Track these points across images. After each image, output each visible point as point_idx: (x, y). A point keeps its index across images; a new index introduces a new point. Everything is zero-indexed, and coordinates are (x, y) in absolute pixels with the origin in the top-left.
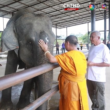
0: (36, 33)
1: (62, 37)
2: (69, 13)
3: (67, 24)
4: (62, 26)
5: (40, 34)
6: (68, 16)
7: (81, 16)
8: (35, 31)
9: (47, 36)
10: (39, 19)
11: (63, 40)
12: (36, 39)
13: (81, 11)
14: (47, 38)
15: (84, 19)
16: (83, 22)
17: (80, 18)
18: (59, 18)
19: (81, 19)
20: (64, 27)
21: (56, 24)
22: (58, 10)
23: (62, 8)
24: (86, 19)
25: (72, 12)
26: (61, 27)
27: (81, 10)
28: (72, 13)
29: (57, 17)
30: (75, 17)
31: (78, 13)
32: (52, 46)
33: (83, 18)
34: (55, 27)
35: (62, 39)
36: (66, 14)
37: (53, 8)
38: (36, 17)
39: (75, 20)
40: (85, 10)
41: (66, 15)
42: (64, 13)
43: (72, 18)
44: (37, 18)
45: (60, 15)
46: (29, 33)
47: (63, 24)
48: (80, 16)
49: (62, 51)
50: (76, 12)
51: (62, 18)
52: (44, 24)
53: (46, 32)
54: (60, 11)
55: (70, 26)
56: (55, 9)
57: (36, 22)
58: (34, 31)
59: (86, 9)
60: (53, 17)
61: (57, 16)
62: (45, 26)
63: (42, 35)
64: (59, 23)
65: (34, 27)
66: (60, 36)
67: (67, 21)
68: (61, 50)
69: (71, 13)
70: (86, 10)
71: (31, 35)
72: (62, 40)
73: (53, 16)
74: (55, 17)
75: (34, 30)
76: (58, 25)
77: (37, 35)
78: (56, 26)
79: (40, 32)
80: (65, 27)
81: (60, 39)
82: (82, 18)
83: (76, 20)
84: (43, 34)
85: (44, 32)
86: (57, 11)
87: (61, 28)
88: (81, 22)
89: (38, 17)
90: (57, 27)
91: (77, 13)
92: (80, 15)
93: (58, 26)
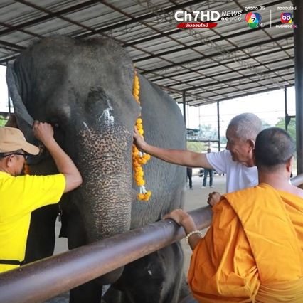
0: (77, 95)
1: (204, 133)
2: (225, 57)
3: (217, 92)
4: (201, 98)
5: (87, 97)
6: (223, 64)
7: (263, 67)
8: (72, 89)
9: (109, 104)
10: (89, 54)
11: (207, 143)
12: (73, 113)
13: (261, 51)
14: (110, 111)
15: (272, 74)
16: (270, 87)
17: (261, 74)
18: (192, 71)
19: (261, 77)
20: (209, 100)
21: (184, 91)
22: (191, 47)
23: (203, 41)
24: (278, 76)
25: (234, 54)
26: (199, 101)
27: (263, 47)
28: (236, 57)
29: (186, 68)
30: (245, 69)
31: (253, 57)
32: (125, 134)
33: (270, 71)
34: (181, 100)
35: (203, 138)
36: (216, 58)
37: (173, 39)
38: (80, 47)
39: (244, 77)
40: (274, 47)
41: (216, 61)
42: (210, 57)
43: (235, 73)
44: (82, 50)
45: (197, 63)
46: (55, 93)
47: (207, 91)
48: (261, 65)
49: (203, 178)
50: (248, 54)
51: (205, 72)
52: (103, 67)
53: (108, 93)
54: (195, 48)
55: (228, 98)
56: (181, 43)
57: (76, 60)
58: (68, 87)
59: (279, 46)
60: (174, 69)
61: (186, 66)
62: (105, 75)
63: (94, 103)
64: (195, 88)
65: (70, 78)
66: (196, 131)
67: (219, 82)
68: (201, 176)
69: (231, 56)
70: (279, 48)
71: (60, 99)
72: (203, 144)
73: (174, 65)
74: (179, 68)
75: (70, 87)
76: (190, 95)
77: (77, 100)
78: (184, 96)
79: (89, 91)
80: (212, 102)
81: (197, 139)
82: (265, 72)
83: (246, 80)
84: (97, 98)
85: (101, 91)
86: (186, 48)
87: (199, 105)
88: (262, 86)
89: (85, 48)
90: (187, 99)
91: (250, 57)
92: (258, 62)
93: (190, 98)
